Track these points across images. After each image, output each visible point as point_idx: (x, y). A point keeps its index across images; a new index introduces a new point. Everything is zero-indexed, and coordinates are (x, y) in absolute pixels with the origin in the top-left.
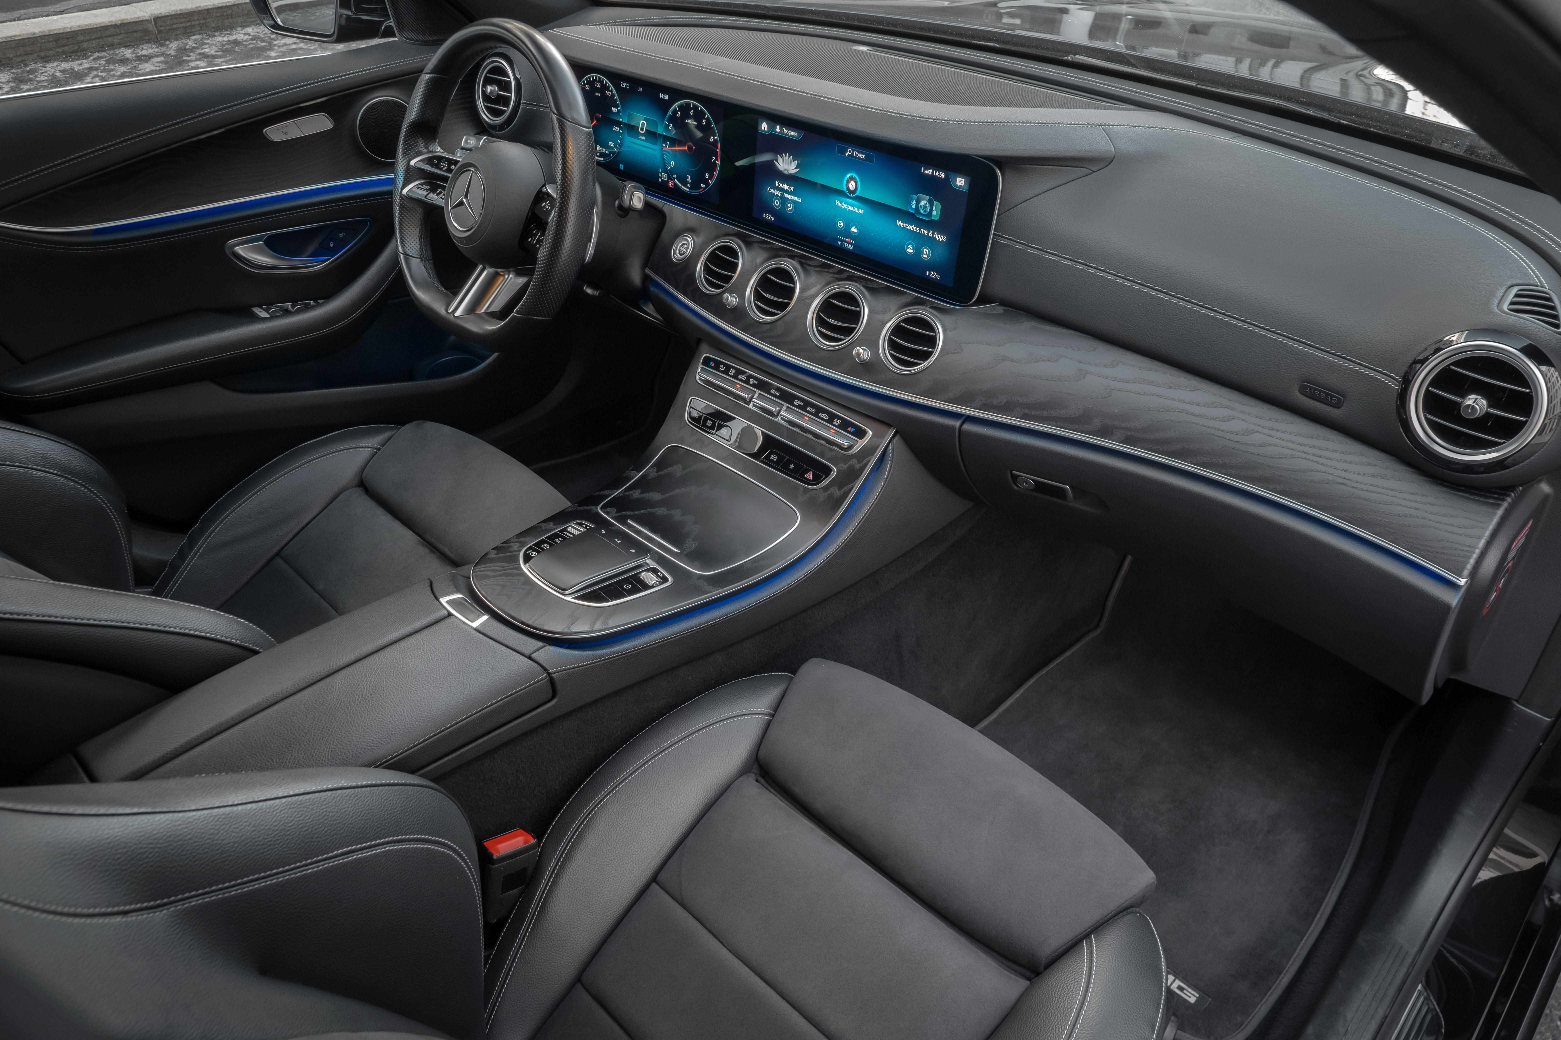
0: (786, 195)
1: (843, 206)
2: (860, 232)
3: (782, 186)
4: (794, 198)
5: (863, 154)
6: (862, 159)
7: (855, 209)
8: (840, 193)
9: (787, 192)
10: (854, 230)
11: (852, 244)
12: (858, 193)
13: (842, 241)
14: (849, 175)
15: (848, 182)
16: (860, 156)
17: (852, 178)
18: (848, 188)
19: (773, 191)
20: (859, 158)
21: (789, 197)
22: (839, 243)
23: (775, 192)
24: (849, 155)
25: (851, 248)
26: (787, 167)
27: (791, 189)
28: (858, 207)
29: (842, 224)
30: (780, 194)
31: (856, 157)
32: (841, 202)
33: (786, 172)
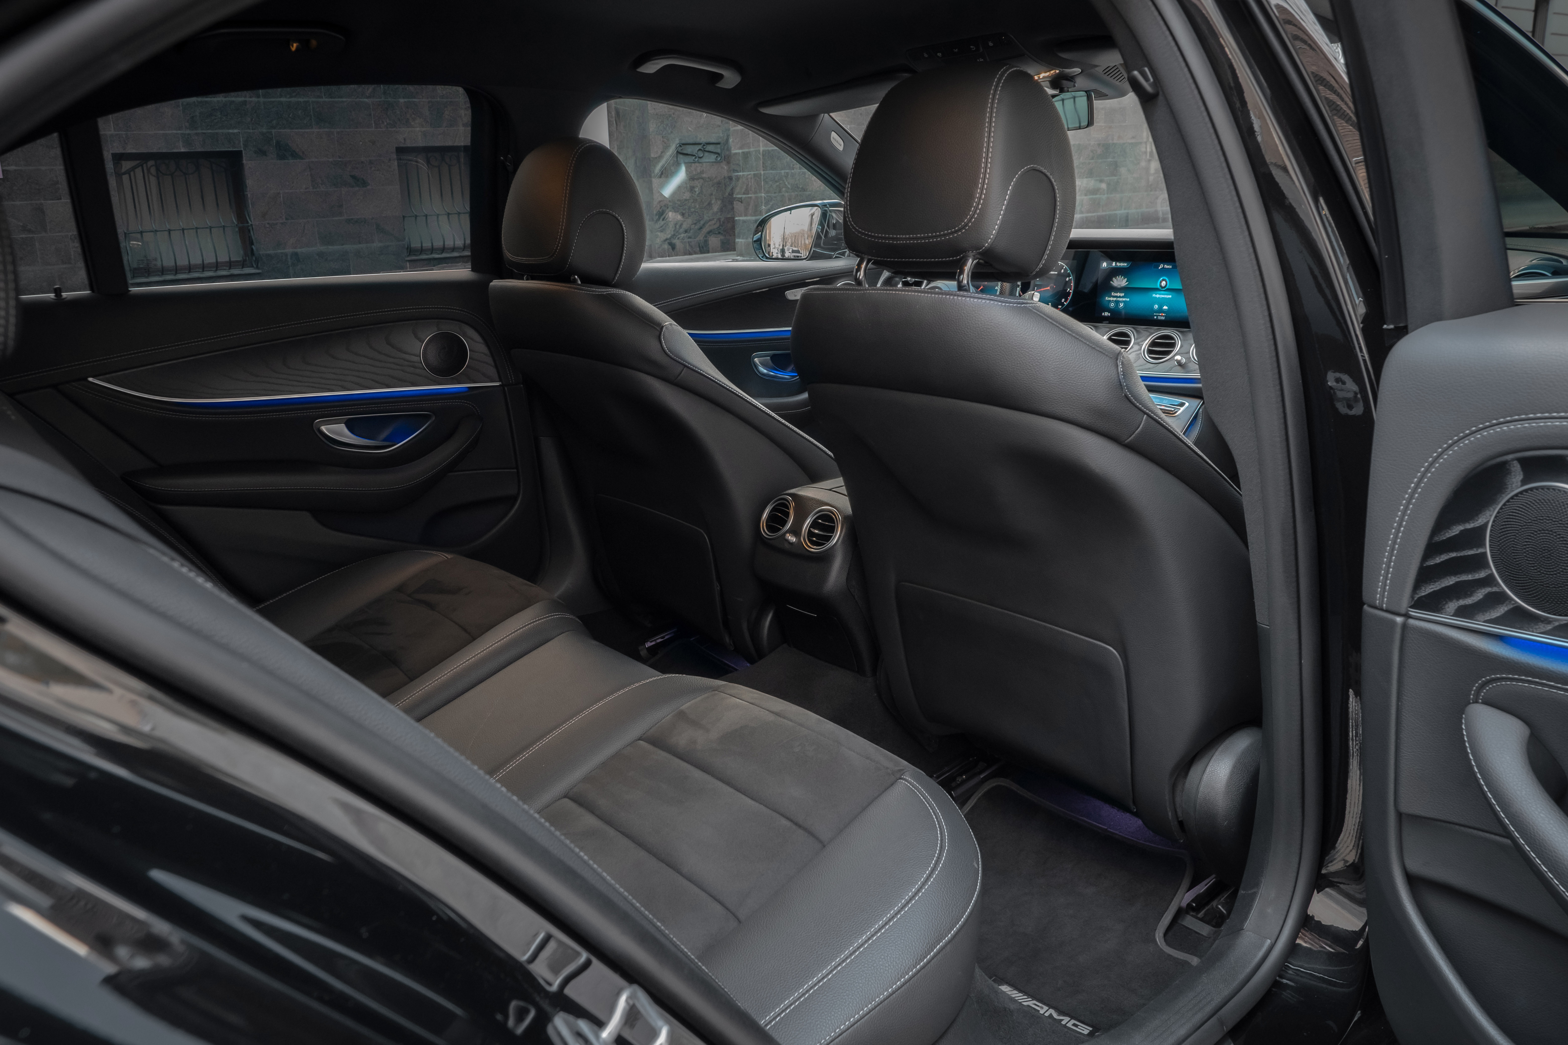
0: (1118, 299)
1: (1158, 296)
2: (1169, 308)
3: (1116, 294)
4: (1124, 299)
5: (1171, 265)
6: (1170, 268)
7: (1166, 296)
8: (1157, 289)
9: (1120, 297)
10: (1165, 307)
11: (1163, 316)
12: (1167, 287)
13: (1157, 316)
14: (1161, 279)
15: (1161, 282)
16: (1168, 267)
17: (1163, 280)
18: (1161, 286)
19: (1110, 299)
20: (1168, 268)
21: (1121, 299)
22: (1155, 317)
23: (1112, 299)
24: (1161, 268)
25: (1163, 318)
26: (1119, 283)
27: (1122, 295)
28: (1167, 295)
29: (1157, 306)
30: (1115, 299)
31: (1165, 268)
32: (1156, 294)
33: (1119, 287)
